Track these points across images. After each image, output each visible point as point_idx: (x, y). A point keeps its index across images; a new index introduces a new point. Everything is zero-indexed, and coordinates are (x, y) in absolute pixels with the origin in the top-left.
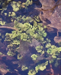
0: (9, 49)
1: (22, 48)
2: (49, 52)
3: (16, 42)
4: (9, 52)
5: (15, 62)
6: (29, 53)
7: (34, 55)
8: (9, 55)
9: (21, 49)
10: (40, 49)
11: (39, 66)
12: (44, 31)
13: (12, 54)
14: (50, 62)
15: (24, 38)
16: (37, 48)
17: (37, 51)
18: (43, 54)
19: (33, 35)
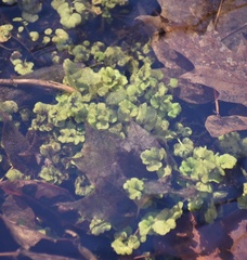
0: (47, 160)
1: (93, 153)
2: (188, 169)
3: (72, 136)
4: (44, 169)
5: (68, 203)
6: (118, 176)
7: (134, 180)
8: (48, 178)
9: (90, 158)
10: (157, 159)
11: (150, 217)
12: (170, 97)
13: (57, 176)
14: (189, 205)
15: (98, 121)
16: (145, 155)
17: (145, 166)
18: (168, 178)
19: (131, 110)
